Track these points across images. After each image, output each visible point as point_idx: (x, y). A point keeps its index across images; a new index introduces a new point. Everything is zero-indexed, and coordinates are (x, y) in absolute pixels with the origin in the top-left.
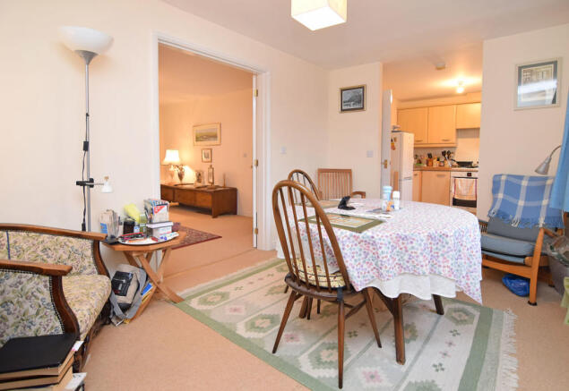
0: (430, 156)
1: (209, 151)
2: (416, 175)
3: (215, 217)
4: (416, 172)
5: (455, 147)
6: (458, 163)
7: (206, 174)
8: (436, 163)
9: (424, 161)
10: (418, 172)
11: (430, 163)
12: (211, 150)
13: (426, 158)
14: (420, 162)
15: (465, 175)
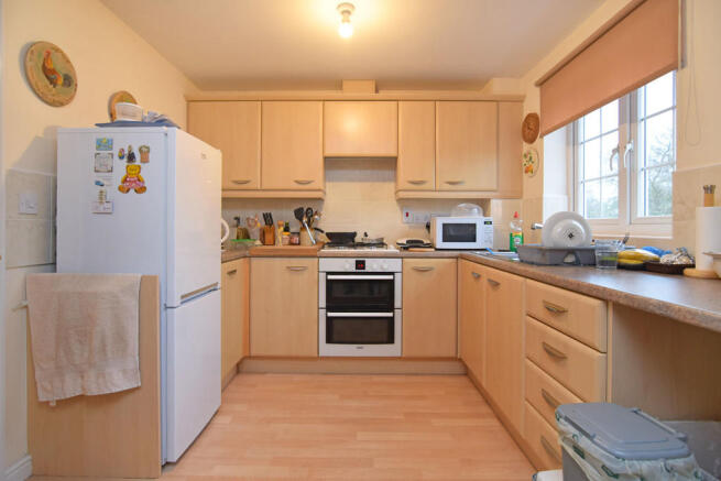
0: (268, 218)
2: (232, 273)
4: (231, 265)
5: (320, 200)
6: (330, 235)
8: (282, 238)
9: (255, 232)
10: (237, 264)
11: (269, 237)
13: (261, 223)
14: (247, 236)
15: (350, 265)
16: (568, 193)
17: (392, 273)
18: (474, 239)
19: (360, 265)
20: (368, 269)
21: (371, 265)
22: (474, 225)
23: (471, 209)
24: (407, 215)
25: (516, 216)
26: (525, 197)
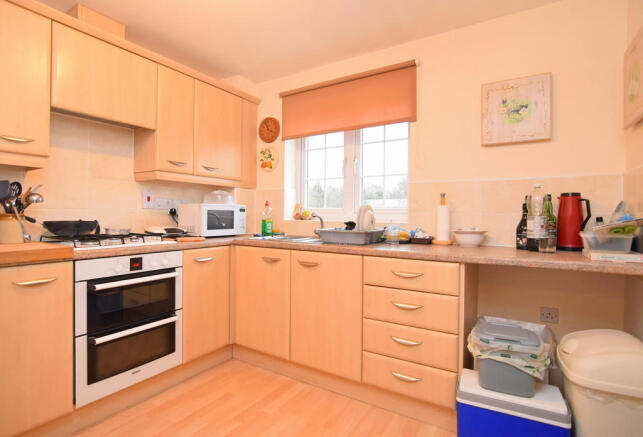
15: (122, 266)
16: (296, 187)
17: (172, 270)
18: (231, 226)
19: (136, 263)
20: (146, 268)
21: (150, 263)
22: (233, 212)
23: (226, 196)
24: (149, 199)
25: (267, 205)
26: (258, 188)
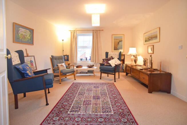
1: (152, 47)
3: (150, 92)
7: (149, 61)
12: (153, 46)
